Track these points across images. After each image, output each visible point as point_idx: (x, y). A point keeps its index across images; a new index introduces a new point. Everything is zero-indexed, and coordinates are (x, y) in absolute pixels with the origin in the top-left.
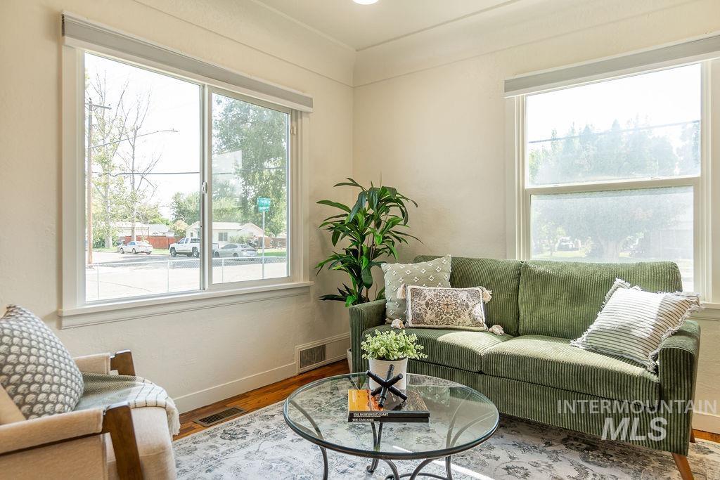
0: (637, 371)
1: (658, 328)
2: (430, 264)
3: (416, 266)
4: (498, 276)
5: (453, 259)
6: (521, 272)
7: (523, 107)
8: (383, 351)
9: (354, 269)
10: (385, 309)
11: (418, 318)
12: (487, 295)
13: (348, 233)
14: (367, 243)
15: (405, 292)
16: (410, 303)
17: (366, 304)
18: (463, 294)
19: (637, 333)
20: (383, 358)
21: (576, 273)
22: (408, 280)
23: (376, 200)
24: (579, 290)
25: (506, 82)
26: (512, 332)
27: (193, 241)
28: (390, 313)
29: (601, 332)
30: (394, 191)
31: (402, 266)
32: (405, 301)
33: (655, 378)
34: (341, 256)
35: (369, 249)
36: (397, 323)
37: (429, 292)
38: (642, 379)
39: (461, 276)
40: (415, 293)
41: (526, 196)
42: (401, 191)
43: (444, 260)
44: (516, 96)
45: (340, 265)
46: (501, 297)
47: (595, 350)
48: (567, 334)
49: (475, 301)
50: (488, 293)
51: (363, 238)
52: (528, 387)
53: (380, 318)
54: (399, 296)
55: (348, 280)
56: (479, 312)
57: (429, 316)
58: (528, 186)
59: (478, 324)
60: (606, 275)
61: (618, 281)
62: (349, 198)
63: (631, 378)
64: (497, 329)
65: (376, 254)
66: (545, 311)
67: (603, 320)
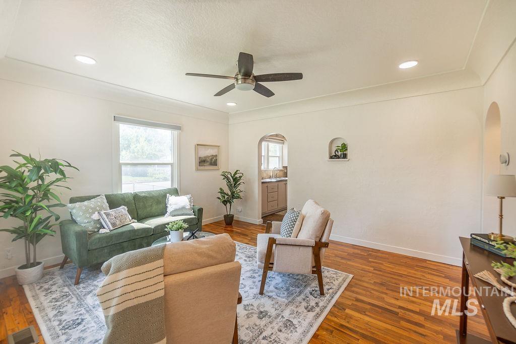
4: (127, 200)
6: (134, 197)
12: (126, 208)
21: (154, 194)
22: (94, 209)
40: (107, 214)
41: (121, 165)
56: (129, 216)
60: (163, 194)
61: (168, 195)
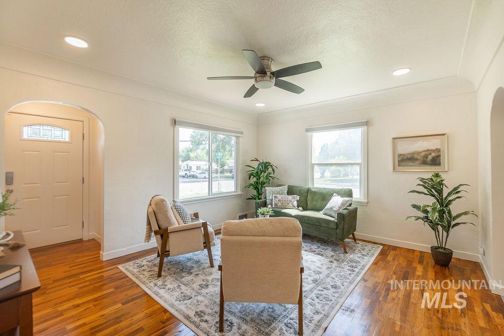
0: (332, 219)
1: (340, 208)
2: (281, 188)
3: (276, 188)
4: (301, 192)
5: (288, 186)
6: (308, 190)
7: (312, 136)
8: (262, 212)
9: (256, 188)
10: (266, 202)
11: (276, 205)
12: (298, 198)
13: (254, 176)
14: (261, 180)
15: (272, 197)
16: (273, 200)
17: (261, 200)
18: (290, 197)
19: (334, 209)
20: (262, 214)
21: (324, 192)
22: (274, 193)
23: (264, 166)
24: (324, 196)
25: (306, 129)
26: (305, 209)
27: (186, 170)
28: (268, 203)
29: (327, 209)
30: (269, 163)
31: (272, 188)
32: (272, 199)
33: (336, 221)
34: (252, 184)
35: (262, 182)
36: (270, 206)
37: (279, 197)
38: (334, 221)
39: (291, 191)
40: (275, 197)
41: (313, 165)
42: (272, 163)
43: (285, 186)
44: (309, 134)
45: (252, 187)
46: (302, 198)
47: (325, 214)
48: (318, 210)
49: (294, 199)
50: (298, 197)
51: (260, 178)
52: (305, 224)
53: (265, 205)
54: (271, 198)
55: (255, 193)
56: (295, 203)
57: (279, 204)
58: (313, 162)
59: (295, 207)
60: (332, 192)
61: (335, 194)
62: (255, 165)
63: (330, 221)
64: (301, 208)
65: (264, 183)
66: (314, 203)
67: (328, 206)
